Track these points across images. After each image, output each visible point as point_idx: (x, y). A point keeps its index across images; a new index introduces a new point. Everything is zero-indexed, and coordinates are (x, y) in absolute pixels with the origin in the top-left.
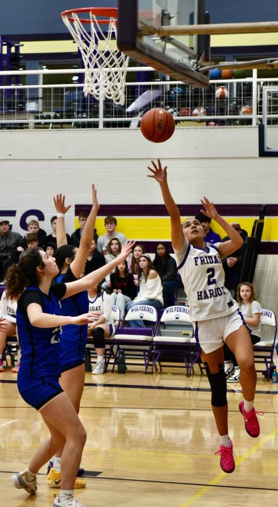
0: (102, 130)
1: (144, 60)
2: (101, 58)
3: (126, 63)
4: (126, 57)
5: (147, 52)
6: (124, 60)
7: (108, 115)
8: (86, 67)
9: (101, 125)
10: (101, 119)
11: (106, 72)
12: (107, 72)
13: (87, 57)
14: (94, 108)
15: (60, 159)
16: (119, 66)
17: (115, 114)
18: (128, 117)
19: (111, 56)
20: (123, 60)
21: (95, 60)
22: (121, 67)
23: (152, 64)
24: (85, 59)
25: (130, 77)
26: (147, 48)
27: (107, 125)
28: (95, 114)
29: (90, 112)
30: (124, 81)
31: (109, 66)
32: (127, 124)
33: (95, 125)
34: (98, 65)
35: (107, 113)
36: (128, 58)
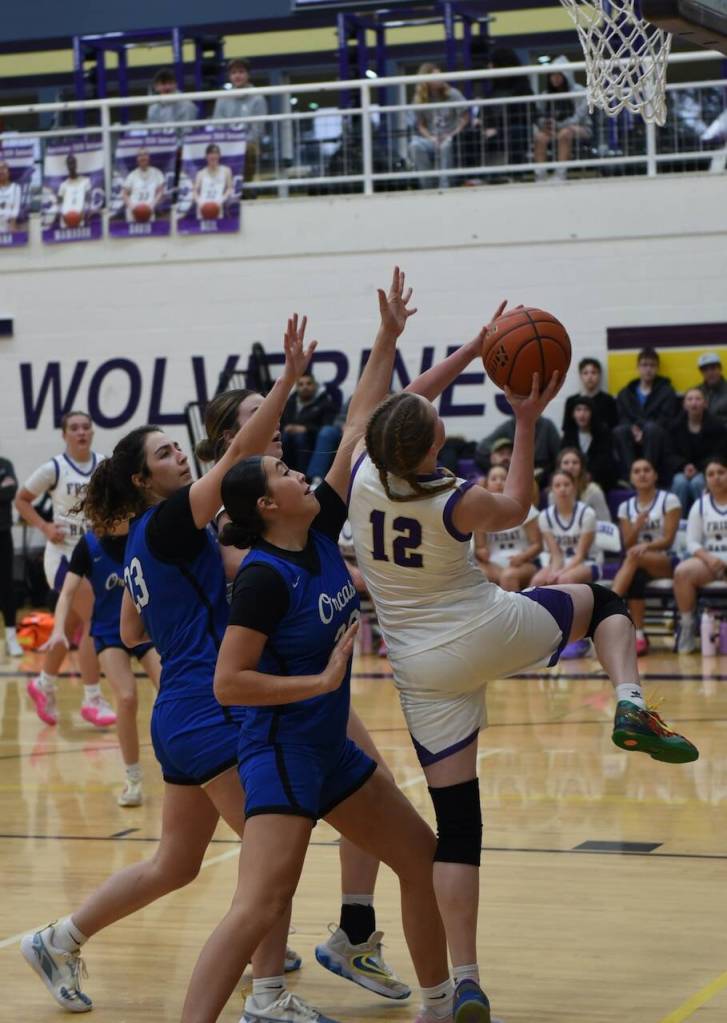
0: (654, 179)
1: (700, 36)
2: (616, 36)
3: (667, 44)
4: (666, 35)
5: (702, 20)
6: (662, 39)
7: (665, 149)
8: (588, 57)
9: (652, 170)
10: (652, 158)
11: (625, 67)
12: (628, 66)
13: (588, 37)
14: (638, 136)
15: (574, 240)
16: (653, 52)
17: (680, 145)
18: (705, 149)
19: (637, 31)
20: (659, 39)
21: (605, 41)
22: (656, 52)
23: (715, 42)
24: (585, 40)
25: (675, 72)
26: (702, 12)
27: (664, 168)
28: (640, 148)
29: (630, 144)
30: (663, 81)
31: (633, 52)
32: (704, 165)
33: (640, 170)
34: (611, 51)
35: (663, 145)
36: (669, 35)
